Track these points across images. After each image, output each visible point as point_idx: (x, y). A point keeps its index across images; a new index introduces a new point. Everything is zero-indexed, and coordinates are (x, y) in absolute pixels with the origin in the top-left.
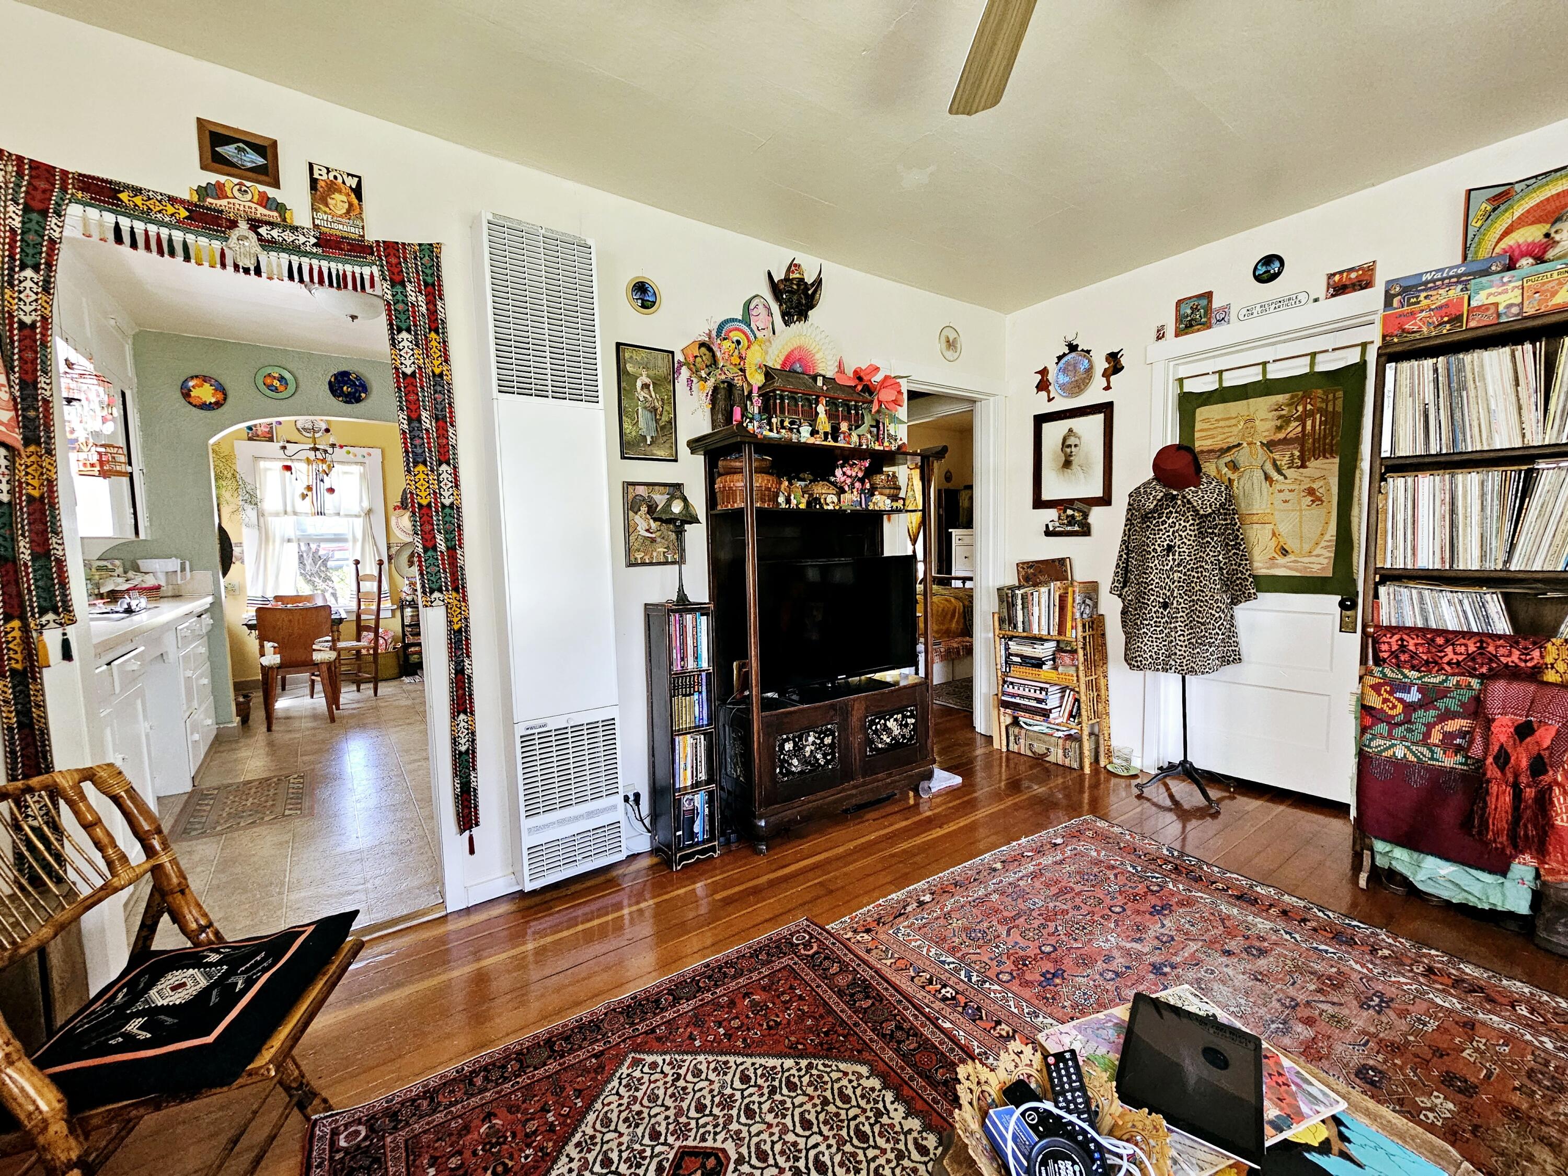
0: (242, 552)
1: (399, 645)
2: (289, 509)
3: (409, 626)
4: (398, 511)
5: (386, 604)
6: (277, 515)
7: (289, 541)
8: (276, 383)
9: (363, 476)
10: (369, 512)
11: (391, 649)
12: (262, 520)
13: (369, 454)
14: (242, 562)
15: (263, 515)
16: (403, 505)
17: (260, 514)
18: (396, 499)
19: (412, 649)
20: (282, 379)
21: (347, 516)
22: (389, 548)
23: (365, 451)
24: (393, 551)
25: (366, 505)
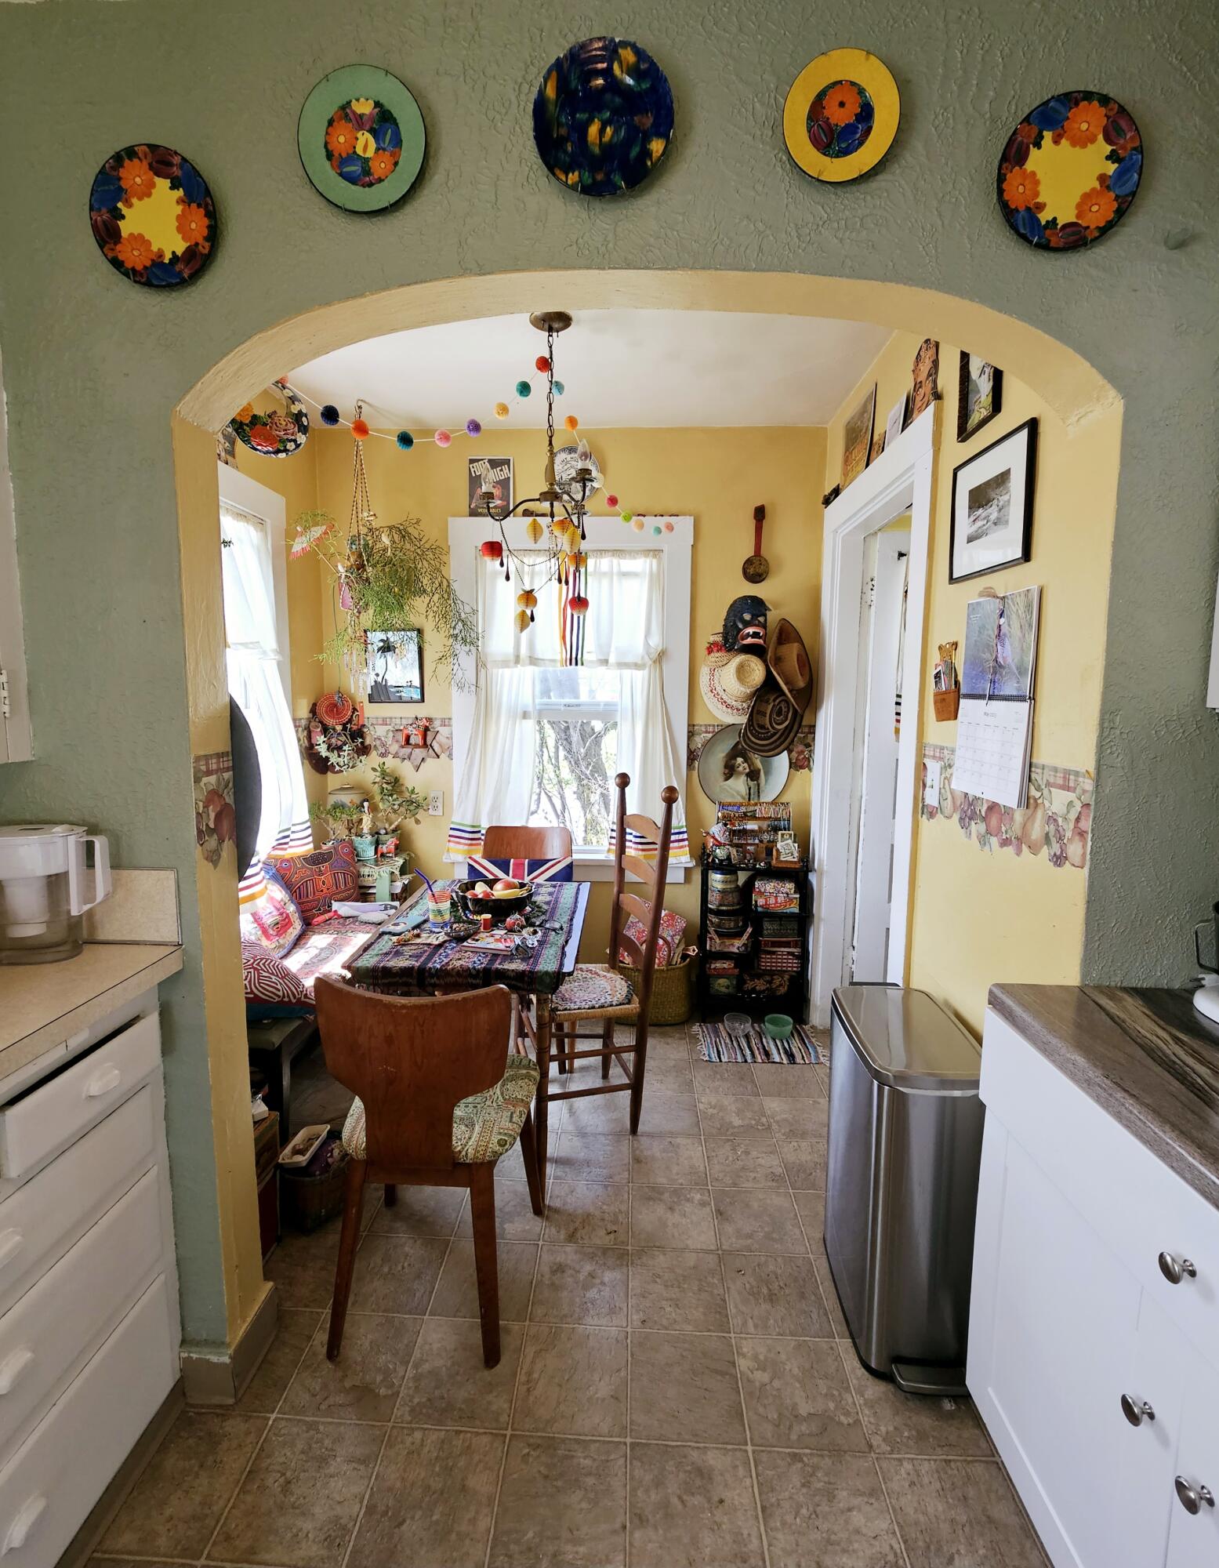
0: (450, 738)
1: (693, 951)
2: (524, 652)
3: (717, 913)
4: (716, 655)
5: (681, 858)
6: (505, 664)
7: (525, 715)
8: (366, 144)
9: (657, 581)
10: (661, 657)
11: (677, 959)
12: (483, 672)
13: (670, 528)
14: (450, 756)
15: (484, 665)
16: (730, 642)
17: (480, 664)
18: (713, 626)
19: (718, 965)
20: (383, 122)
21: (622, 665)
22: (691, 735)
23: (660, 522)
24: (699, 741)
25: (655, 641)
